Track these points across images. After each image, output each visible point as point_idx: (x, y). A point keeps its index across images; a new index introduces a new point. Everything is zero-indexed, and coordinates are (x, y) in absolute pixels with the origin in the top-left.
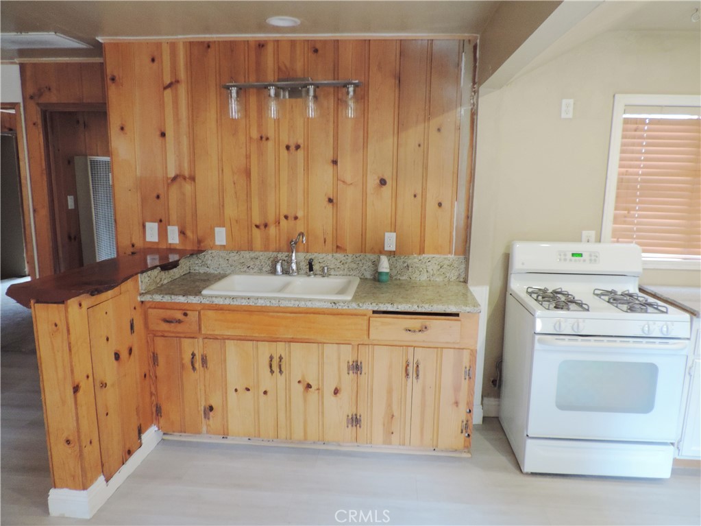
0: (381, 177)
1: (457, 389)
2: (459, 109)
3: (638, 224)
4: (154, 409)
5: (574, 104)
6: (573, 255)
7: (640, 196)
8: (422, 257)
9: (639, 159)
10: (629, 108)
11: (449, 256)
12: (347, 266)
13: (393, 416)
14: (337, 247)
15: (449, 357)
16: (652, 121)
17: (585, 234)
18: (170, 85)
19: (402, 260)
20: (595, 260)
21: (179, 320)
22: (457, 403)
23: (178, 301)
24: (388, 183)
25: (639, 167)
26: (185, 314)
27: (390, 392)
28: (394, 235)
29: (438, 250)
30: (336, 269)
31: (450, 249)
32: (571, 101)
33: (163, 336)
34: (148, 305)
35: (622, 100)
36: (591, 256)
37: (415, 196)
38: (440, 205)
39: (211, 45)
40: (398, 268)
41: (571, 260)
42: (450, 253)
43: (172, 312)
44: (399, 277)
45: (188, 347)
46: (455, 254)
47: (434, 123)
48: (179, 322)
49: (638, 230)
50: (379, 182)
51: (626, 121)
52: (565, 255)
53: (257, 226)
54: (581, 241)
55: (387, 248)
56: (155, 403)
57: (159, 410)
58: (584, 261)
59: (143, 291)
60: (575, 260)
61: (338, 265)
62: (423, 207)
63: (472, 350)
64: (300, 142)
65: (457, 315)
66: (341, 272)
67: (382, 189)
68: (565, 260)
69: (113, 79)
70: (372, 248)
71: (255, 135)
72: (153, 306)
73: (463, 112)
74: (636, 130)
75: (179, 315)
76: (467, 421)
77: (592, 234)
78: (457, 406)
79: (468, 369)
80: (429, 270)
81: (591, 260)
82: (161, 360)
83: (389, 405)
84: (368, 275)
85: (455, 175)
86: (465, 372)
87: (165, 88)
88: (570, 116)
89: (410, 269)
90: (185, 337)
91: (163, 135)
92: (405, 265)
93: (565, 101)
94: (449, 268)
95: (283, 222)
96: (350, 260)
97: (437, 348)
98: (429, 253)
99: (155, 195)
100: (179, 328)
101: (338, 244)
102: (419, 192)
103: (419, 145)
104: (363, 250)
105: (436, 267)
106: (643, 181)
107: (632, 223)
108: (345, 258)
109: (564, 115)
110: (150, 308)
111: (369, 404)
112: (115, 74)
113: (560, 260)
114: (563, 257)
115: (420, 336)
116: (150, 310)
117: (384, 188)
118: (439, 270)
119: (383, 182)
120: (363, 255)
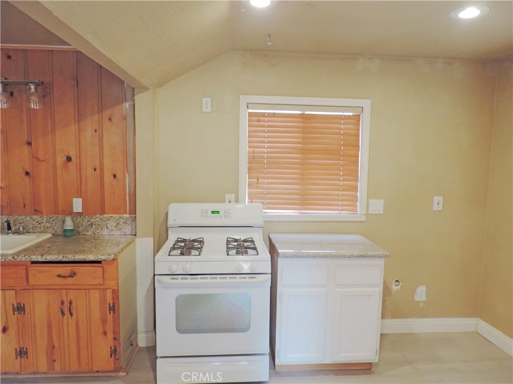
0: (67, 154)
1: (104, 321)
2: (124, 104)
3: (267, 188)
5: (211, 101)
6: (213, 212)
7: (267, 168)
8: (102, 217)
9: (264, 142)
10: (250, 105)
11: (125, 215)
12: (42, 225)
13: (54, 347)
14: (36, 210)
15: (95, 295)
16: (269, 115)
17: (227, 196)
19: (87, 220)
20: (229, 216)
22: (105, 333)
24: (73, 160)
25: (264, 147)
27: (50, 327)
28: (80, 200)
29: (116, 211)
30: (34, 228)
31: (125, 209)
32: (209, 100)
35: (244, 99)
36: (225, 213)
37: (95, 170)
38: (115, 176)
40: (84, 225)
41: (211, 217)
42: (125, 213)
44: (85, 232)
46: (129, 214)
47: (107, 114)
49: (267, 193)
50: (65, 159)
51: (250, 115)
52: (207, 213)
54: (223, 202)
55: (75, 211)
58: (221, 217)
60: (214, 217)
61: (36, 224)
62: (102, 178)
63: (113, 290)
65: (99, 262)
66: (38, 230)
67: (69, 164)
68: (207, 216)
70: (64, 211)
73: (127, 106)
74: (259, 121)
76: (115, 347)
78: (106, 335)
79: (111, 305)
80: (109, 227)
81: (225, 216)
83: (50, 338)
84: (60, 232)
85: (125, 154)
86: (110, 307)
88: (209, 110)
89: (94, 226)
92: (90, 223)
93: (204, 100)
94: (124, 225)
96: (45, 220)
97: (85, 289)
98: (108, 213)
101: (36, 208)
102: (98, 166)
103: (96, 131)
104: (56, 212)
105: (114, 224)
106: (268, 158)
107: (263, 188)
108: (40, 219)
109: (204, 110)
111: (33, 338)
113: (203, 216)
114: (205, 214)
115: (70, 281)
117: (70, 164)
118: (116, 226)
119: (69, 159)
120: (55, 216)
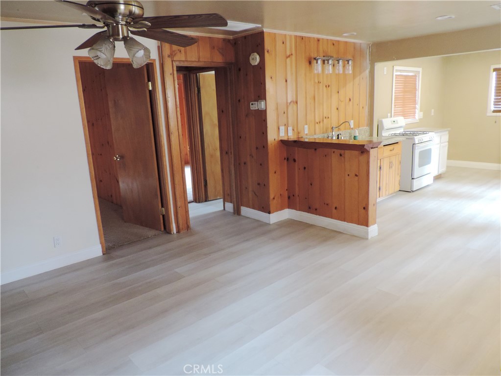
0: (349, 97)
2: (367, 71)
10: (397, 71)
13: (387, 184)
18: (289, 56)
20: (397, 123)
24: (351, 100)
27: (387, 175)
28: (353, 121)
31: (365, 124)
32: (386, 68)
36: (396, 121)
37: (357, 105)
38: (363, 107)
39: (303, 38)
46: (366, 127)
47: (362, 76)
50: (349, 100)
51: (396, 75)
52: (392, 122)
53: (317, 123)
54: (387, 117)
55: (351, 127)
62: (359, 109)
64: (329, 84)
65: (398, 143)
69: (268, 51)
71: (317, 81)
74: (398, 78)
77: (389, 115)
83: (386, 180)
87: (287, 58)
88: (386, 73)
91: (286, 81)
95: (325, 120)
97: (395, 155)
99: (283, 112)
102: (358, 103)
103: (358, 84)
112: (269, 49)
117: (350, 102)
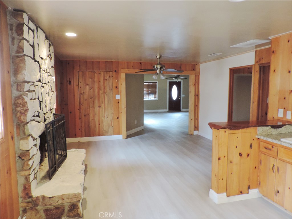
4: (258, 183)
21: (270, 149)
23: (269, 141)
26: (273, 147)
33: (264, 154)
34: (261, 140)
43: (268, 145)
45: (272, 161)
48: (270, 150)
56: (259, 180)
57: (260, 184)
59: (258, 134)
69: (273, 52)
72: (262, 141)
75: (270, 147)
82: (262, 163)
90: (272, 157)
99: (284, 97)
100: (270, 152)
110: (261, 141)
116: (261, 142)
